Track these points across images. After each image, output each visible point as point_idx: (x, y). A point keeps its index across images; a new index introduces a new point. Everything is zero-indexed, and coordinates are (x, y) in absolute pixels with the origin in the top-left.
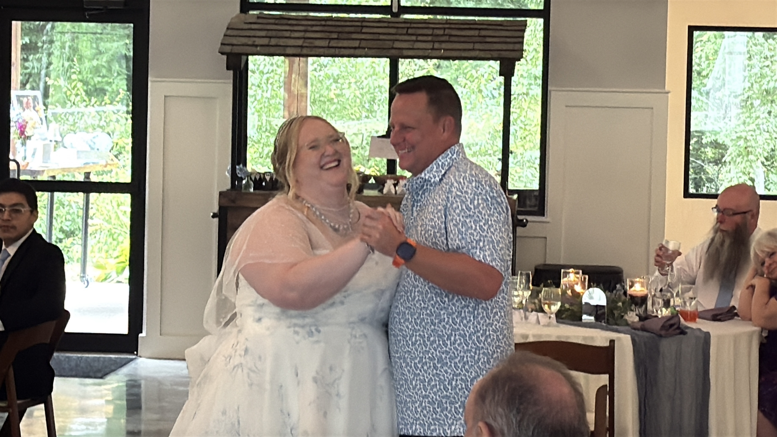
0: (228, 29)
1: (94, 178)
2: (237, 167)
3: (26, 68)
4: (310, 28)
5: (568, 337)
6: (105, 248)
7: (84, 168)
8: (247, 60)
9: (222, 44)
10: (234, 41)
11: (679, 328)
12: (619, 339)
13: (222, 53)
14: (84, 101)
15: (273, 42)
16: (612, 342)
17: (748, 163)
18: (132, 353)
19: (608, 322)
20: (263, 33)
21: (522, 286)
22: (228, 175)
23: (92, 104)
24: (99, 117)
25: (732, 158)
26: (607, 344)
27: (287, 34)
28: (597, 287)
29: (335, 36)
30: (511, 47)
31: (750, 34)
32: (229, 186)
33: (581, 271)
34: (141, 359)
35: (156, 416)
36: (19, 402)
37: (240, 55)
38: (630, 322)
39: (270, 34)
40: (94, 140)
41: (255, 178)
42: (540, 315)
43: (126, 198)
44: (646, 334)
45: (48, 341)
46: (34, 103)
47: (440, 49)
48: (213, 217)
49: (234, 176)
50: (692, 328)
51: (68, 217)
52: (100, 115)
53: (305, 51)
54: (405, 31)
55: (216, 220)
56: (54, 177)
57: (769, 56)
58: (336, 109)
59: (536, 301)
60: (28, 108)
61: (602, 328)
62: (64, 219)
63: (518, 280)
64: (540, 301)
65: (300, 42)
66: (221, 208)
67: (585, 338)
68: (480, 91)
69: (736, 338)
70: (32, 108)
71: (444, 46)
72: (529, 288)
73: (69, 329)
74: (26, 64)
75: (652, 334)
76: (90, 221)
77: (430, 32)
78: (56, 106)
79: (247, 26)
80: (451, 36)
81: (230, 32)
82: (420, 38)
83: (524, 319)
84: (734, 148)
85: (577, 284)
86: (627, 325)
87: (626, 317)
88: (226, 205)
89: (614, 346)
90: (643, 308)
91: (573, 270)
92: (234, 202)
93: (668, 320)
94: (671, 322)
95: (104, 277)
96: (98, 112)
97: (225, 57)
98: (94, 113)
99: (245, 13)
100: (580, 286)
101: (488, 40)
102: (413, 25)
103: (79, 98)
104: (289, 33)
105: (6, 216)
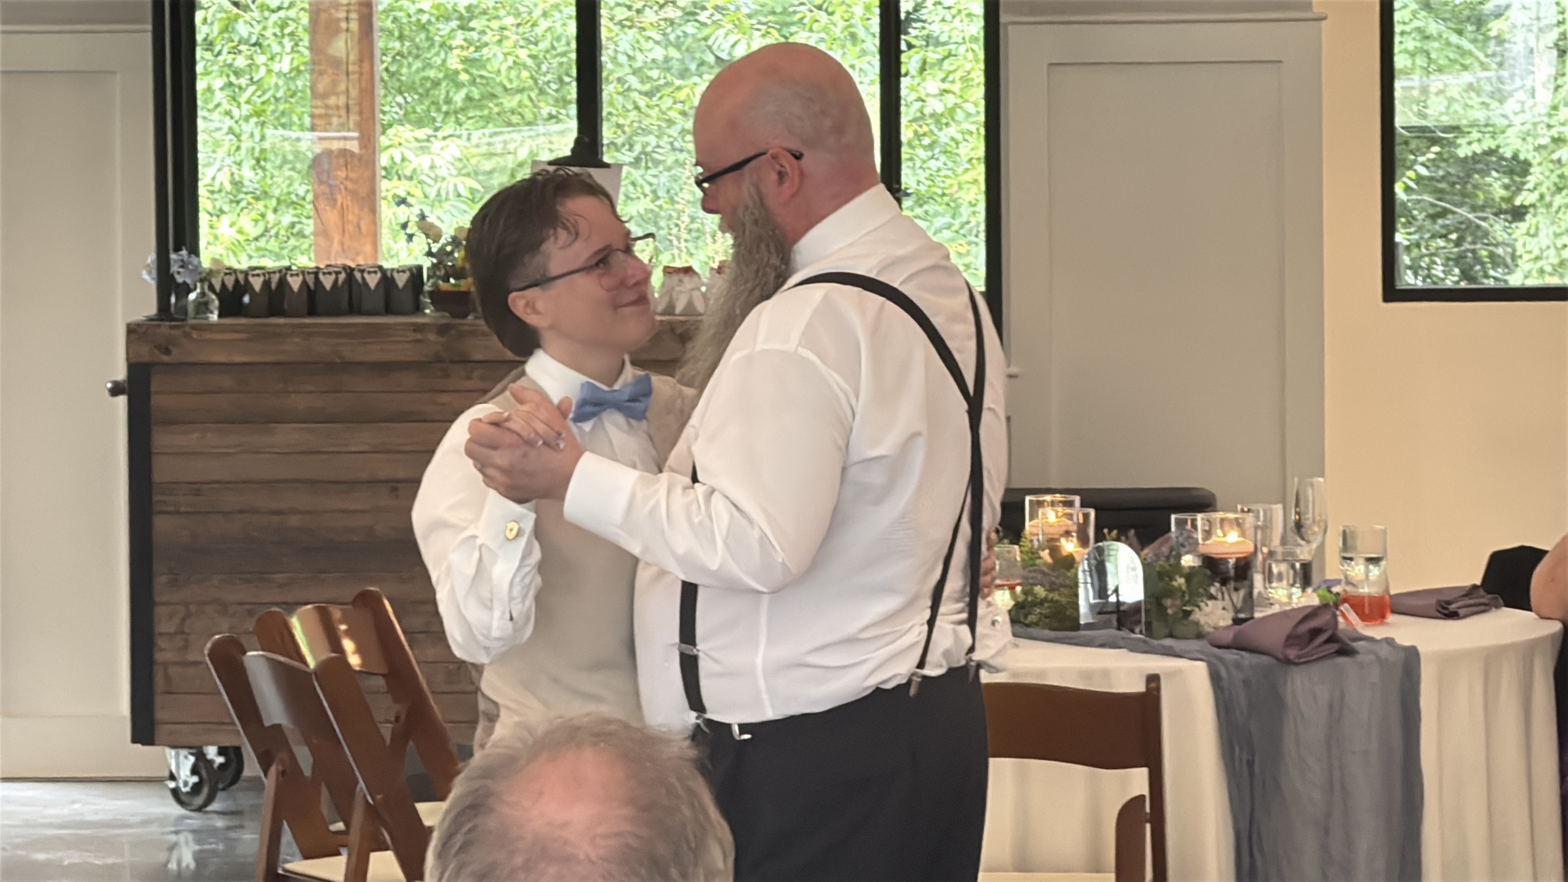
2: (173, 256)
5: (1042, 673)
11: (1332, 639)
12: (1178, 672)
16: (1153, 680)
19: (1149, 631)
22: (149, 280)
25: (1542, 196)
28: (1119, 539)
32: (152, 309)
33: (1077, 499)
38: (1207, 629)
41: (223, 284)
44: (1247, 658)
48: (116, 390)
49: (166, 284)
50: (1371, 640)
55: (122, 401)
61: (1134, 648)
66: (132, 367)
67: (1087, 675)
68: (853, 36)
69: (1490, 660)
75: (1264, 659)
84: (1547, 168)
85: (1067, 534)
86: (1200, 636)
87: (1197, 616)
88: (146, 359)
89: (1158, 689)
90: (1242, 593)
91: (1058, 497)
92: (167, 352)
93: (1303, 620)
94: (1312, 625)
100: (1074, 540)
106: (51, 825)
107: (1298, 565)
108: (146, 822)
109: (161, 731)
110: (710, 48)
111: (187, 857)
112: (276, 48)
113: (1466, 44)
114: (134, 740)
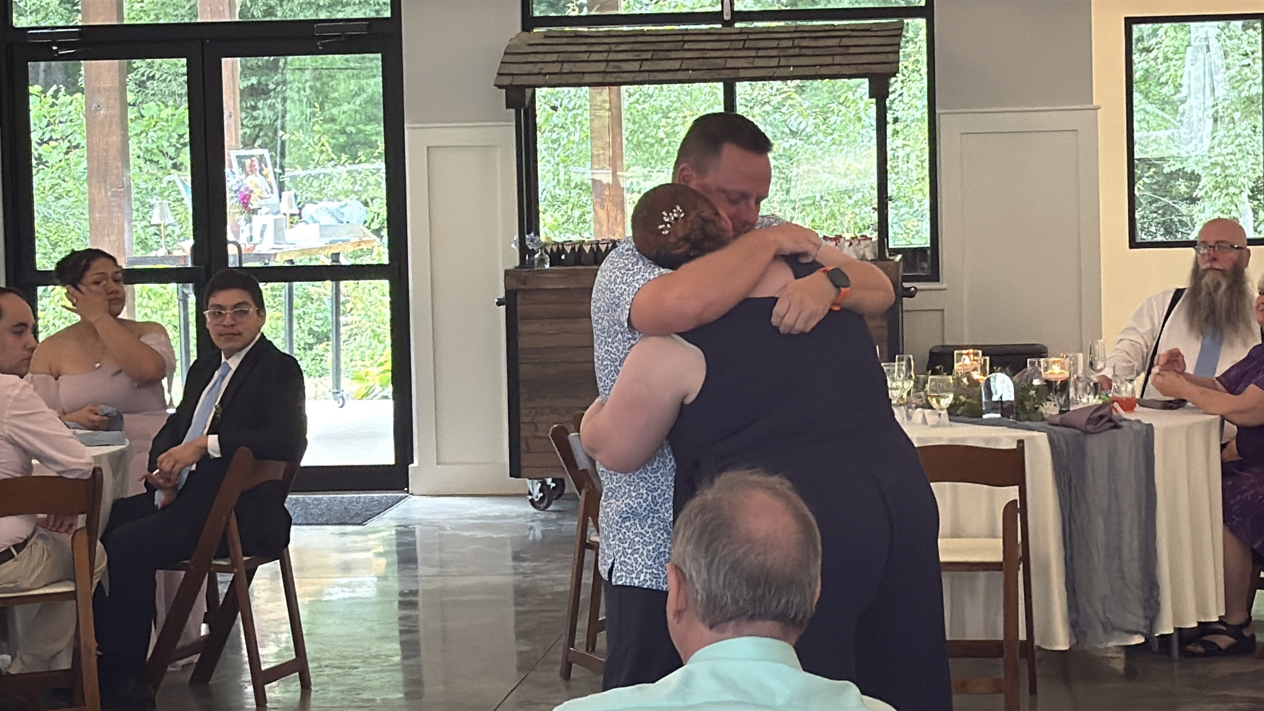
0: (506, 53)
1: (344, 261)
2: (527, 236)
3: (255, 119)
4: (614, 48)
5: (964, 439)
6: (369, 352)
7: (331, 248)
8: (534, 94)
9: (499, 74)
10: (514, 69)
11: (1110, 420)
12: (1032, 438)
13: (500, 87)
14: (333, 159)
15: (567, 68)
16: (1021, 442)
17: (1228, 199)
18: (401, 489)
19: (1017, 418)
20: (554, 57)
21: (902, 375)
22: (515, 247)
23: (342, 162)
24: (352, 180)
25: (1206, 193)
26: (1015, 446)
27: (585, 57)
28: (1001, 371)
29: (648, 55)
30: (882, 58)
31: (1222, 24)
32: (518, 264)
33: (980, 352)
34: (413, 497)
35: (434, 571)
36: (245, 558)
37: (522, 88)
38: (1046, 416)
39: (562, 57)
40: (342, 210)
41: (552, 250)
42: (927, 411)
43: (384, 285)
44: (1067, 430)
45: (280, 477)
46: (260, 164)
47: (790, 67)
48: (499, 303)
49: (523, 249)
50: (1129, 421)
51: (319, 315)
52: (354, 177)
53: (610, 78)
54: (740, 45)
55: (503, 308)
56: (291, 261)
57: (1248, 52)
59: (922, 394)
60: (252, 172)
61: (1009, 426)
62: (313, 319)
63: (896, 368)
64: (926, 393)
65: (602, 67)
66: (507, 292)
67: (987, 440)
68: (860, 119)
69: (1189, 430)
70: (258, 173)
71: (794, 61)
72: (910, 377)
73: (305, 462)
74: (255, 114)
75: (1076, 431)
76: (342, 319)
77: (774, 44)
78: (296, 169)
79: (532, 49)
80: (802, 47)
81: (509, 58)
82: (761, 53)
83: (906, 419)
84: (1209, 178)
85: (975, 369)
86: (1043, 420)
87: (1041, 409)
88: (515, 288)
89: (1023, 448)
90: (1064, 398)
91: (971, 351)
92: (525, 284)
93: (1095, 411)
94: (1100, 413)
95: (365, 391)
96: (350, 172)
97: (504, 91)
98: (345, 175)
99: (529, 31)
100: (979, 372)
101: (852, 50)
102: (751, 37)
103: (324, 156)
104: (588, 54)
105: (228, 321)
106: (472, 518)
107: (1092, 384)
108: (518, 516)
109: (524, 471)
110: (787, 126)
111: (538, 534)
112: (572, 129)
113: (1167, 117)
114: (511, 476)
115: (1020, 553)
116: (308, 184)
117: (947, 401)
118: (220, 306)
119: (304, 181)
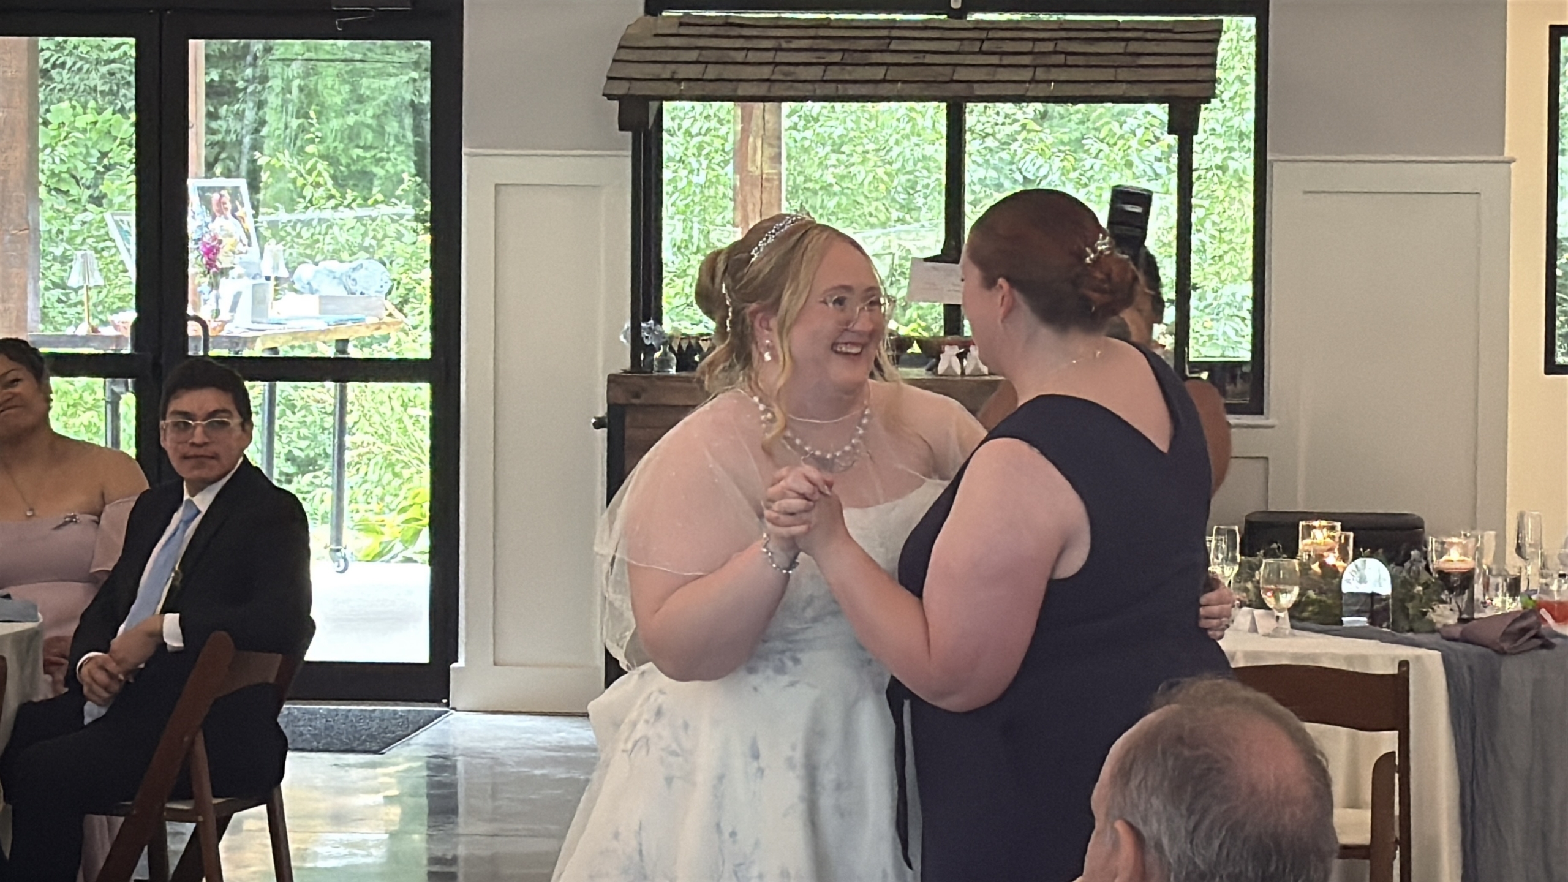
0: (620, 47)
1: (354, 353)
2: (643, 325)
3: (214, 132)
4: (784, 44)
5: (1314, 657)
6: (379, 491)
7: (335, 331)
8: (661, 110)
9: (610, 78)
10: (633, 71)
11: (1538, 636)
12: (1418, 658)
13: (610, 97)
14: (332, 197)
15: (712, 72)
16: (1404, 665)
18: (436, 701)
19: (1395, 627)
20: (693, 55)
21: (1220, 556)
22: (625, 342)
23: (347, 202)
24: (363, 229)
26: (1393, 670)
27: (740, 56)
28: (1371, 556)
29: (836, 57)
30: (1190, 76)
32: (627, 365)
33: (1338, 525)
34: (457, 714)
35: (483, 828)
36: (216, 801)
37: (644, 100)
38: (1439, 626)
39: (706, 55)
40: (354, 276)
41: (680, 347)
42: (1258, 612)
43: (422, 392)
44: (1472, 649)
46: (232, 202)
47: (1049, 82)
48: (599, 424)
49: (637, 344)
50: (1565, 637)
51: (304, 431)
52: (365, 225)
53: (777, 90)
54: (974, 46)
55: (603, 433)
56: (274, 350)
58: (839, 205)
59: (1250, 585)
60: (221, 213)
61: (1383, 639)
62: (294, 436)
63: (1214, 545)
64: (1257, 585)
65: (765, 72)
66: (610, 408)
67: (1349, 659)
71: (1055, 74)
72: (1234, 560)
73: (311, 655)
74: (214, 125)
75: (1485, 650)
76: (348, 439)
77: (1027, 47)
78: (275, 209)
79: (658, 42)
80: (1069, 54)
81: (625, 55)
82: (1007, 60)
85: (1331, 550)
86: (1434, 631)
87: (1431, 615)
88: (622, 402)
89: (1407, 673)
90: (1466, 596)
91: (1324, 523)
92: (638, 396)
93: (1515, 621)
94: (1524, 624)
95: (378, 550)
96: (359, 219)
97: (616, 103)
98: (353, 223)
99: (655, 15)
100: (1337, 554)
101: (1144, 61)
102: (991, 35)
103: (321, 192)
104: (743, 53)
105: (198, 436)
106: (544, 749)
107: (1509, 579)
110: (1020, 170)
115: (1397, 834)
116: (294, 233)
117: (1288, 599)
118: (186, 414)
119: (289, 229)
